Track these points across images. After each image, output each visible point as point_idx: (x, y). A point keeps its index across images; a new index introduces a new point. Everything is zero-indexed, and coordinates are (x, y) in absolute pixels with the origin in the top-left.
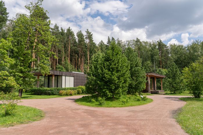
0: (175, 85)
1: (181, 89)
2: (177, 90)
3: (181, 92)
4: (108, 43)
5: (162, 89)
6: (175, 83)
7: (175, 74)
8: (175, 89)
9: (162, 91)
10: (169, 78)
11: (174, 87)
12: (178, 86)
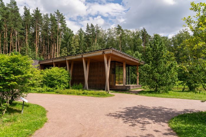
0: (157, 75)
1: (170, 84)
2: (162, 85)
3: (170, 90)
4: (86, 31)
5: (138, 82)
6: (158, 72)
7: (158, 55)
8: (157, 82)
9: (136, 86)
10: (148, 63)
11: (156, 80)
12: (164, 78)
